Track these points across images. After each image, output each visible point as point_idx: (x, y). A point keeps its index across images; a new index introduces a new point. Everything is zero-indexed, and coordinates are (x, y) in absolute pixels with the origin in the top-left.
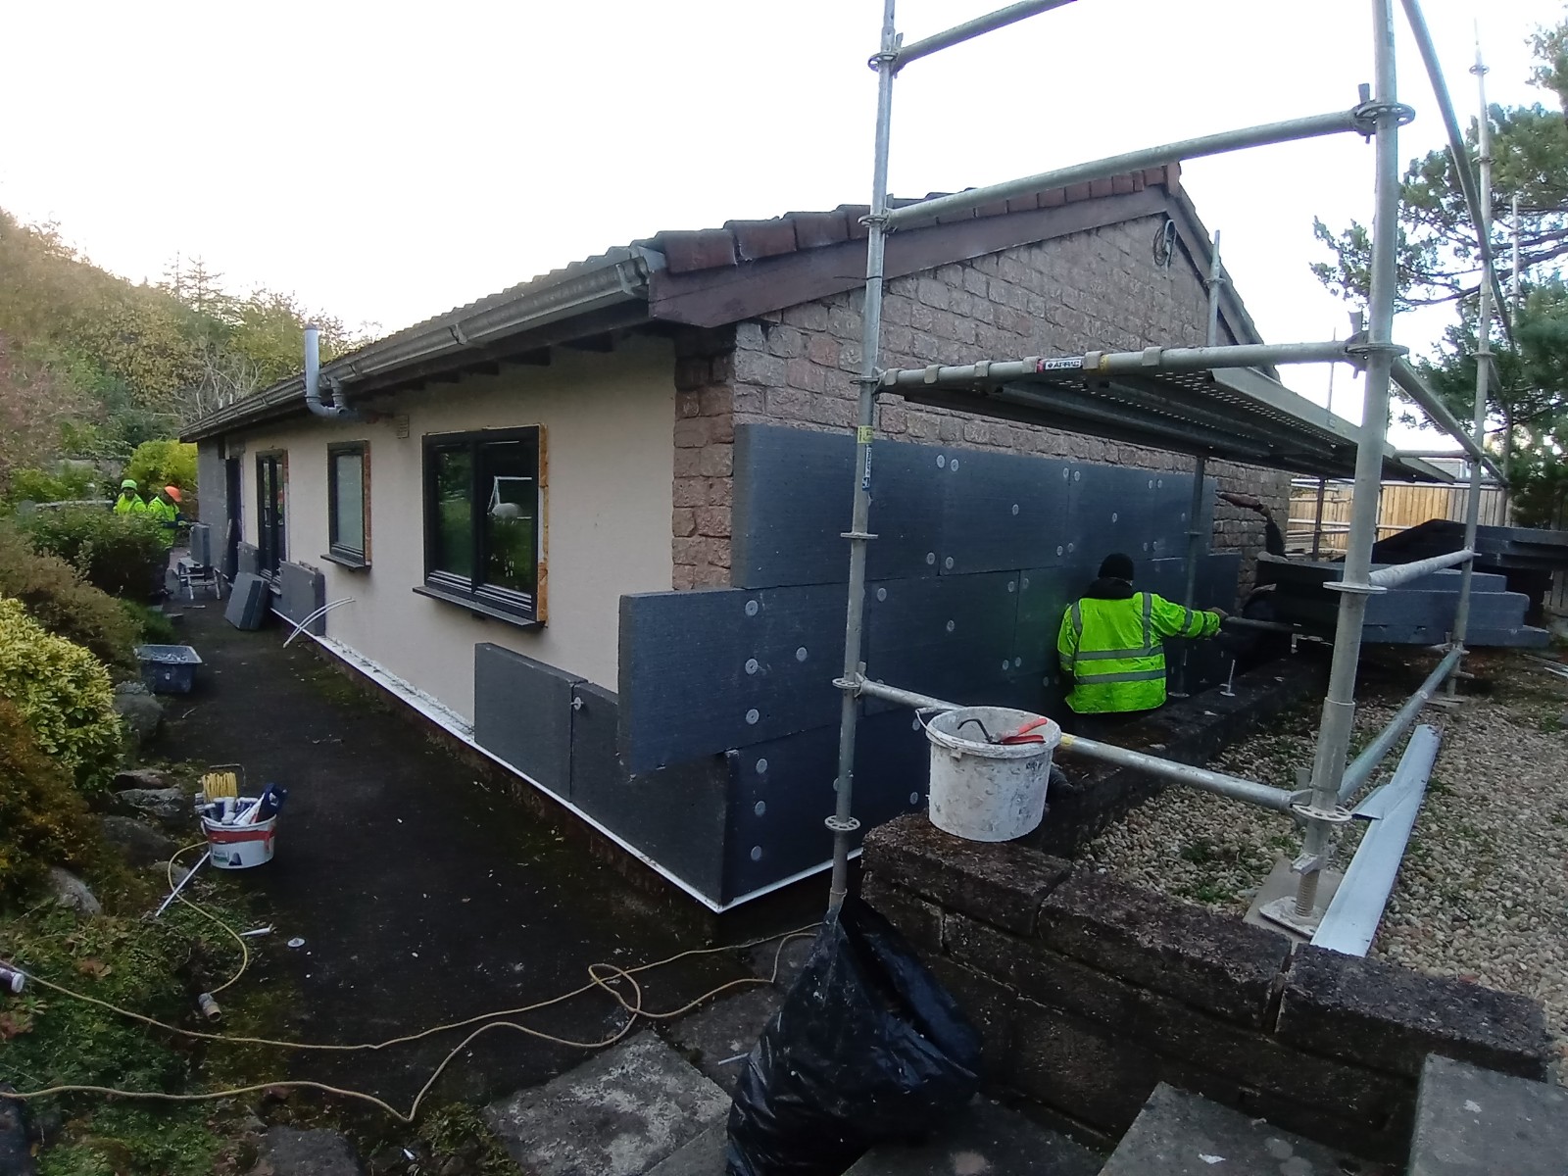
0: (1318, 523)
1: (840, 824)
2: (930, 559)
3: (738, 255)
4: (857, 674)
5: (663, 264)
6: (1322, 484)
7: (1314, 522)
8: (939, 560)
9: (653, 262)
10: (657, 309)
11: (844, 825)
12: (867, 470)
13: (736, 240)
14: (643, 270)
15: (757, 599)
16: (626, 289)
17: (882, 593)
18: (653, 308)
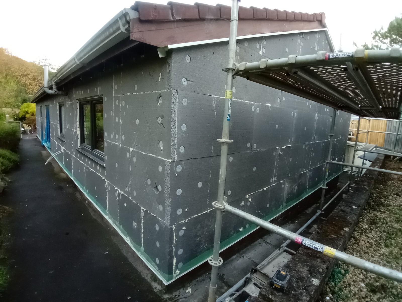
0: (358, 130)
1: (214, 262)
2: (249, 145)
3: (173, 16)
4: (223, 201)
5: (138, 17)
6: (359, 119)
7: (357, 130)
8: (252, 145)
9: (133, 15)
10: (134, 36)
11: (216, 262)
12: (229, 111)
13: (172, 10)
14: (128, 19)
15: (181, 165)
16: (123, 29)
17: (231, 159)
18: (132, 35)
